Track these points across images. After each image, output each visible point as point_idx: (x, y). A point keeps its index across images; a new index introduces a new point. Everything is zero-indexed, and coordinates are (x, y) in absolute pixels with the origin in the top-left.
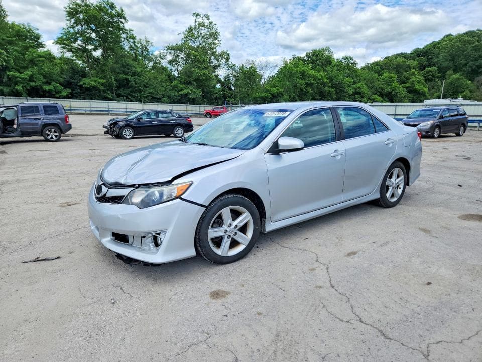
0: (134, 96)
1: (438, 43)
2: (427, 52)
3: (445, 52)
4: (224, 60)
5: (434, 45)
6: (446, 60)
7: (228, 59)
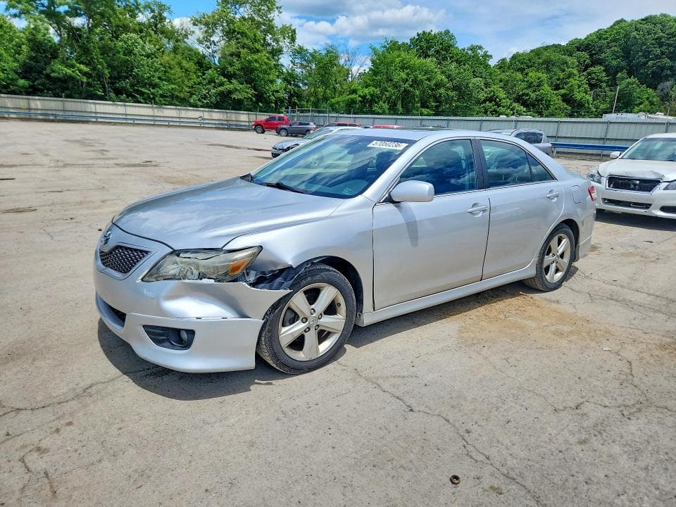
0: (142, 94)
1: (606, 32)
2: (589, 44)
3: (616, 46)
4: (287, 40)
5: (600, 35)
6: (618, 57)
7: (293, 39)
